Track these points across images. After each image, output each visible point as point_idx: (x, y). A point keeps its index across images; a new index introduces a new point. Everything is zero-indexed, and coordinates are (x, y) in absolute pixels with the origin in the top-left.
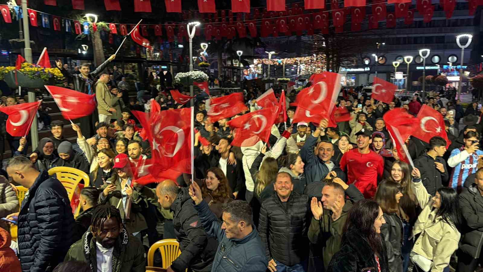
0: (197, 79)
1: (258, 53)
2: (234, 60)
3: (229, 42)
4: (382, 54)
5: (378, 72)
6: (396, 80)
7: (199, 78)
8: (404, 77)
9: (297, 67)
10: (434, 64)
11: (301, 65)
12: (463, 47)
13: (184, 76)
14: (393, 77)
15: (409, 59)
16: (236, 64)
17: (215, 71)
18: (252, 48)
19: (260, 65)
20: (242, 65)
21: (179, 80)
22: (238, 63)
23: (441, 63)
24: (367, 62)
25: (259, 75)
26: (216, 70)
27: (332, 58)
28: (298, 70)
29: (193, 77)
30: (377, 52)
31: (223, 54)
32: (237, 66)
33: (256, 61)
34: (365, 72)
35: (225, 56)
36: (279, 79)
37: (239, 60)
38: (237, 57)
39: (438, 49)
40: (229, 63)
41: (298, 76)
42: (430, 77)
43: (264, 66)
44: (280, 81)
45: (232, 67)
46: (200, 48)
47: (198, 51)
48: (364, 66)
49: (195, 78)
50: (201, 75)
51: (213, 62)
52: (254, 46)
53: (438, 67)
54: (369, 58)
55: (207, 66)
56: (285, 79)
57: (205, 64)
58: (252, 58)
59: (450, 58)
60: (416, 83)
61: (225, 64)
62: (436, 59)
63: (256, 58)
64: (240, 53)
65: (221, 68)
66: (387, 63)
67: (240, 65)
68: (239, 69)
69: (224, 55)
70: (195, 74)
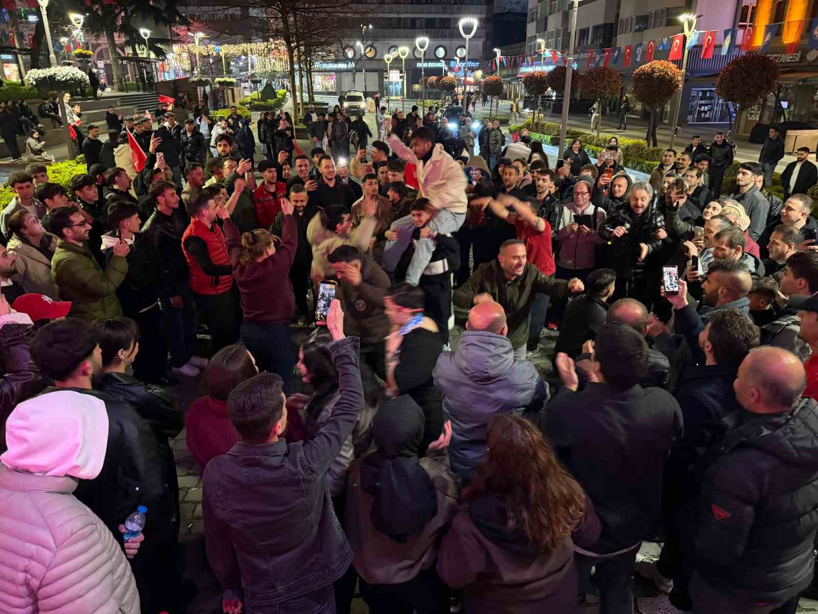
0: (67, 81)
1: (179, 35)
2: (137, 46)
3: (123, 14)
4: (369, 43)
5: (367, 71)
6: (391, 83)
7: (71, 79)
8: (401, 77)
9: (247, 59)
10: (438, 60)
11: (254, 57)
12: (467, 37)
13: (42, 76)
14: (386, 78)
15: (403, 50)
16: (143, 52)
17: (106, 65)
18: (166, 26)
19: (185, 55)
20: (153, 56)
21: (34, 83)
22: (145, 51)
23: (448, 59)
24: (350, 54)
25: (185, 71)
26: (108, 62)
27: (298, 47)
28: (250, 65)
29: (59, 78)
30: (363, 38)
31: (116, 35)
32: (145, 56)
33: (176, 48)
34: (347, 71)
35: (119, 39)
36: (217, 80)
37: (145, 44)
38: (141, 41)
39: (444, 37)
40: (129, 51)
41: (250, 74)
42: (433, 79)
43: (192, 56)
44: (220, 83)
45: (135, 59)
46: (69, 22)
47: (67, 28)
48: (346, 60)
49: (64, 79)
50: (73, 74)
51: (99, 49)
52: (169, 22)
53: (442, 65)
54: (352, 47)
55: (89, 56)
56: (228, 80)
57: (84, 52)
58: (169, 42)
59: (459, 51)
60: (417, 87)
61: (124, 52)
62: (441, 52)
63: (175, 42)
64: (145, 32)
65: (115, 60)
66: (377, 58)
67: (149, 54)
68: (148, 61)
69: (119, 37)
70: (62, 72)
